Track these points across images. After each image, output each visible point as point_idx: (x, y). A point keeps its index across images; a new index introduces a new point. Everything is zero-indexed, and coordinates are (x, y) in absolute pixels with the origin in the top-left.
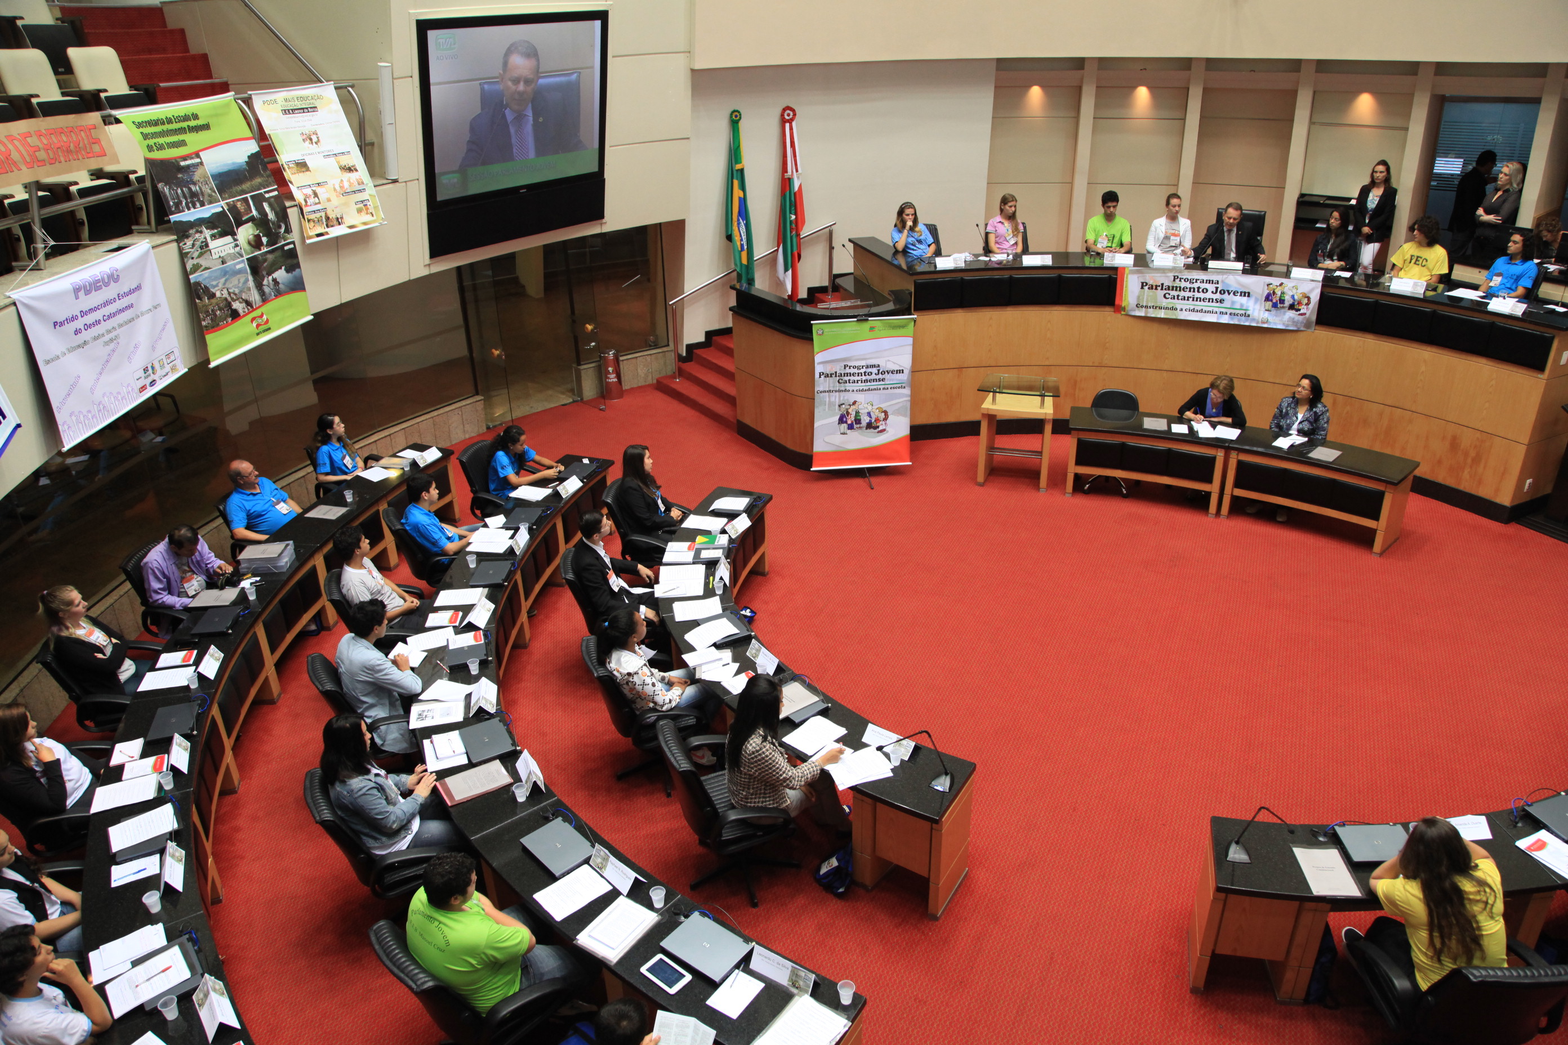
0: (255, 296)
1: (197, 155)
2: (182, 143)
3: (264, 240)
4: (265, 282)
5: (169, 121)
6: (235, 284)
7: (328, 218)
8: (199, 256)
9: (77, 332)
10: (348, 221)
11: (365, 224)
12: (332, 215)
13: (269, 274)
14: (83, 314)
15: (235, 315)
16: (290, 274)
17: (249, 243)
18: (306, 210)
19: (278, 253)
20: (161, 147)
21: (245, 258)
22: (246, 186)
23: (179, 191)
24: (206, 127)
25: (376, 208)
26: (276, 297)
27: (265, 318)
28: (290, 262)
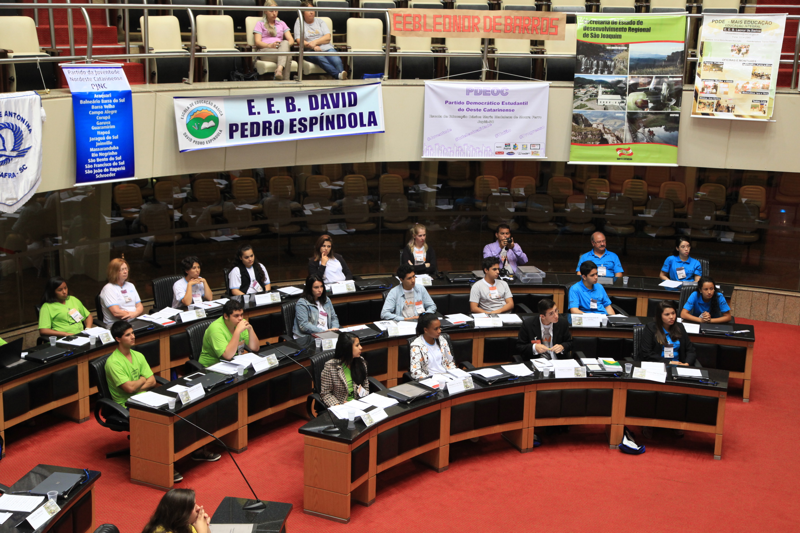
0: (627, 136)
1: (627, 45)
2: (620, 37)
3: (651, 105)
4: (641, 130)
5: (615, 23)
6: (610, 124)
7: (719, 105)
8: (587, 101)
9: (460, 110)
10: (737, 111)
11: (753, 117)
12: (723, 103)
13: (645, 127)
14: (468, 103)
15: (604, 142)
16: (668, 133)
17: (636, 103)
18: (700, 95)
19: (663, 116)
20: (597, 36)
21: (626, 111)
22: (655, 70)
23: (595, 62)
24: (648, 30)
25: (769, 108)
26: (648, 142)
27: (630, 152)
28: (672, 125)
